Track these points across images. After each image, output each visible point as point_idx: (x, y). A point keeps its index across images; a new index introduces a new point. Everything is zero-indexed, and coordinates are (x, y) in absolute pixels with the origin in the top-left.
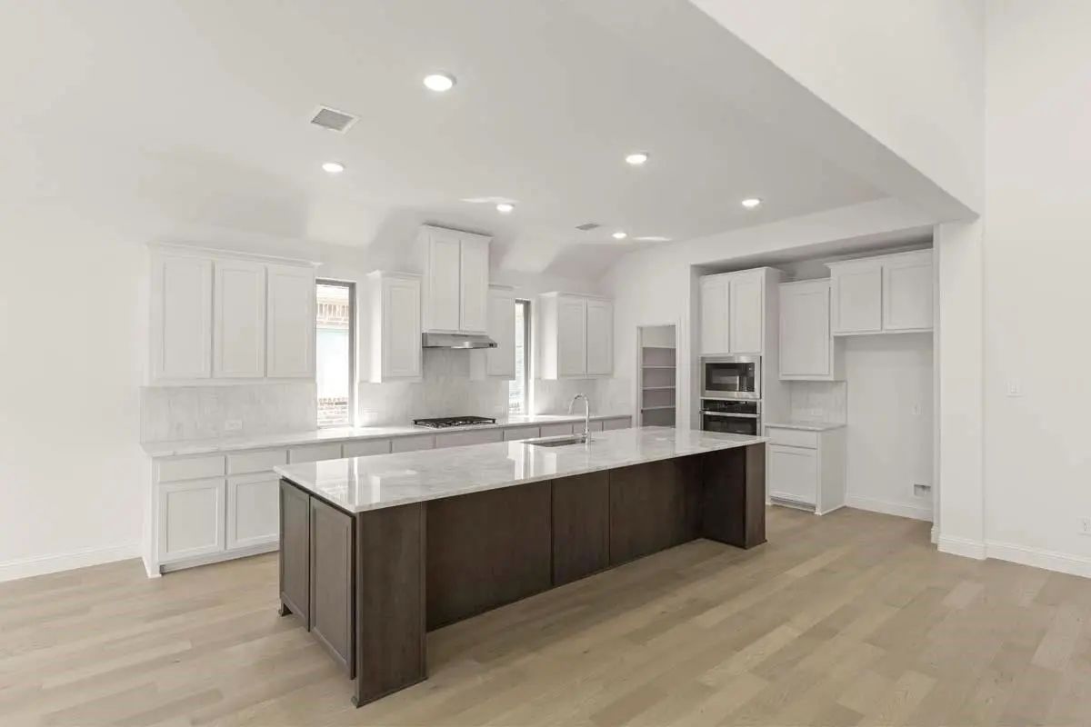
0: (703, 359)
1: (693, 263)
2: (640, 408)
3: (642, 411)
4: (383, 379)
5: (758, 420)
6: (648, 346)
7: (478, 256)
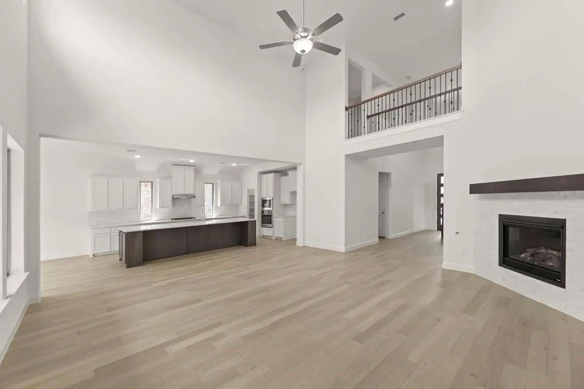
0: (262, 199)
2: (248, 213)
4: (160, 207)
5: (272, 216)
6: (250, 195)
7: (191, 172)
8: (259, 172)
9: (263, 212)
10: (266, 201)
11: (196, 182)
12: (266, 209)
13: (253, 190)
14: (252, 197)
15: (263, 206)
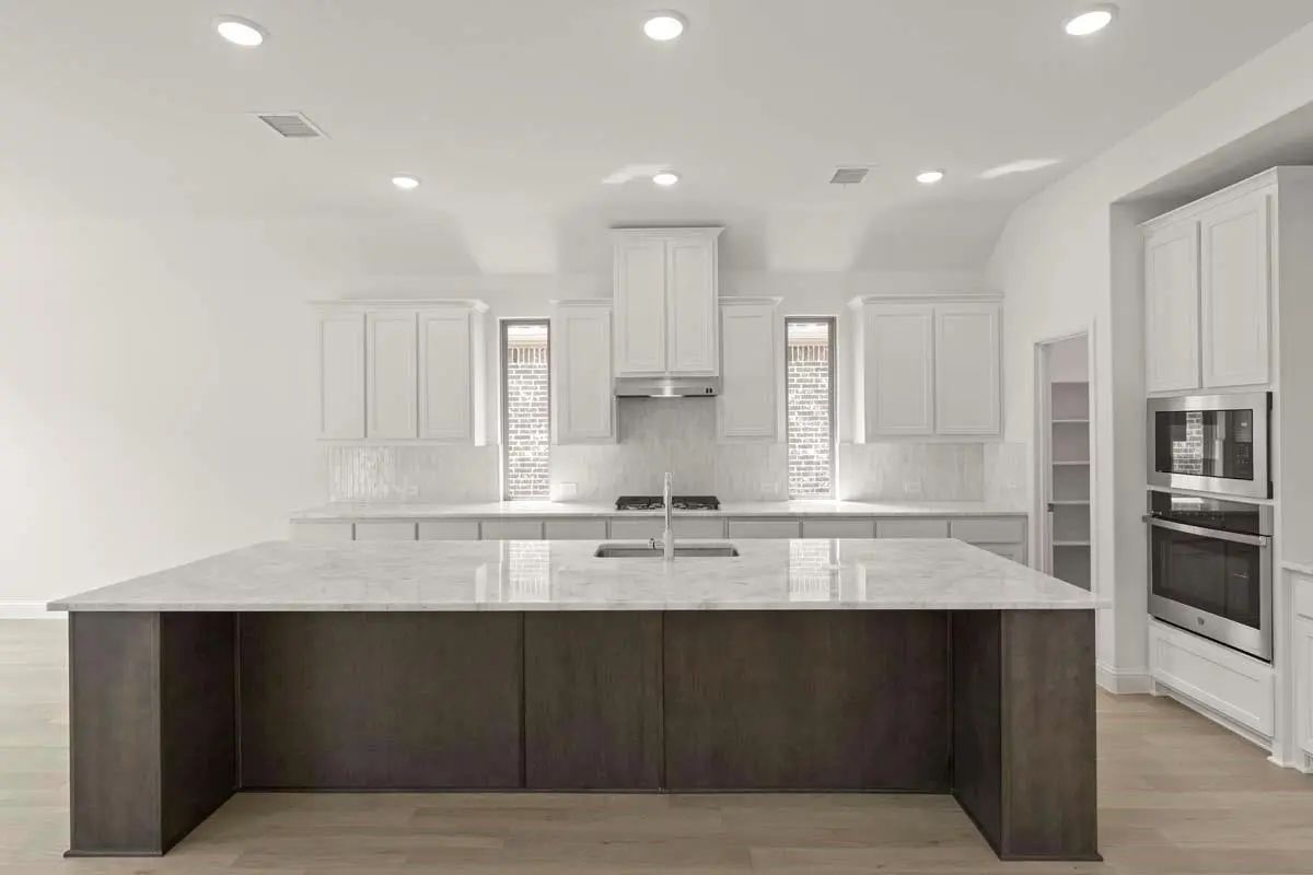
0: (1149, 401)
1: (1115, 198)
3: (1051, 507)
5: (1262, 552)
6: (1057, 381)
7: (695, 261)
8: (1119, 206)
9: (1160, 502)
10: (1180, 418)
11: (728, 311)
12: (1178, 481)
13: (1077, 344)
14: (1067, 401)
15: (1164, 463)
